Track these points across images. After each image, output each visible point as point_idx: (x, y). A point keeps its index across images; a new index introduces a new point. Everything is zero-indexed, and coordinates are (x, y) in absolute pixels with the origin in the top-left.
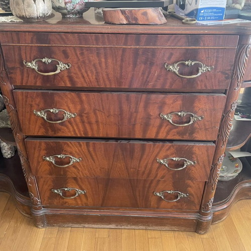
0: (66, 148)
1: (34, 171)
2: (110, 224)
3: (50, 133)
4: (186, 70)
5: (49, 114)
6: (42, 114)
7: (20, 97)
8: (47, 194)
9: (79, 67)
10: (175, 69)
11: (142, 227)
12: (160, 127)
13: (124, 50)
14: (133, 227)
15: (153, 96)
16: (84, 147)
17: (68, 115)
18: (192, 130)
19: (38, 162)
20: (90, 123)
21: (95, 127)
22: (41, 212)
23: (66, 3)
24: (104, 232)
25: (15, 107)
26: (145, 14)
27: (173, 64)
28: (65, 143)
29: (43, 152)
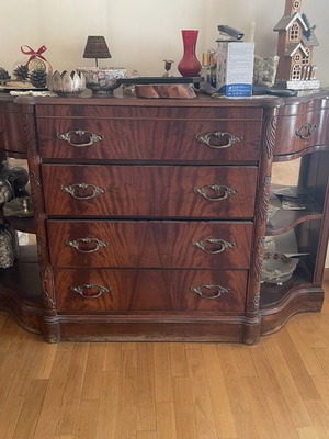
0: (92, 229)
1: (53, 261)
2: (138, 335)
3: (77, 212)
4: (217, 141)
5: (77, 190)
6: (70, 190)
7: (48, 172)
8: (65, 294)
9: (112, 139)
10: (206, 140)
11: (177, 338)
12: (194, 202)
13: (156, 122)
14: (168, 338)
15: (186, 168)
16: (113, 228)
17: (97, 191)
18: (227, 206)
19: (60, 249)
20: (120, 200)
21: (125, 203)
22: (55, 319)
23: (99, 80)
24: (131, 346)
25: (41, 183)
26: (176, 89)
27: (203, 136)
28: (92, 224)
29: (67, 236)
